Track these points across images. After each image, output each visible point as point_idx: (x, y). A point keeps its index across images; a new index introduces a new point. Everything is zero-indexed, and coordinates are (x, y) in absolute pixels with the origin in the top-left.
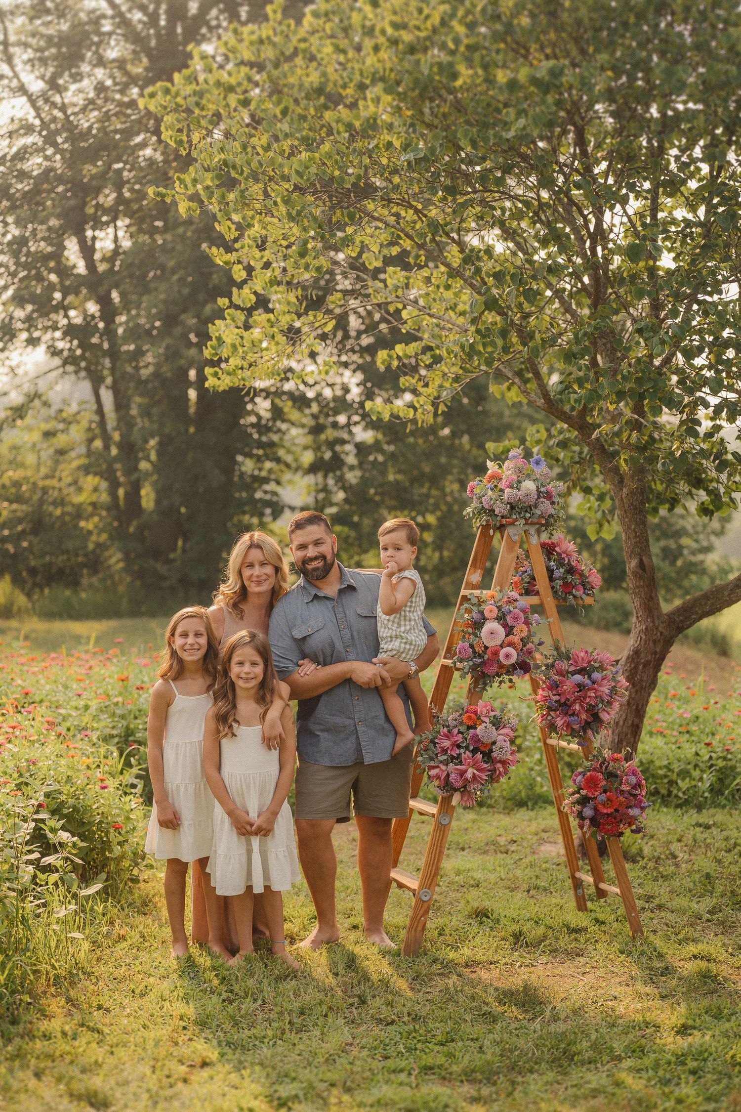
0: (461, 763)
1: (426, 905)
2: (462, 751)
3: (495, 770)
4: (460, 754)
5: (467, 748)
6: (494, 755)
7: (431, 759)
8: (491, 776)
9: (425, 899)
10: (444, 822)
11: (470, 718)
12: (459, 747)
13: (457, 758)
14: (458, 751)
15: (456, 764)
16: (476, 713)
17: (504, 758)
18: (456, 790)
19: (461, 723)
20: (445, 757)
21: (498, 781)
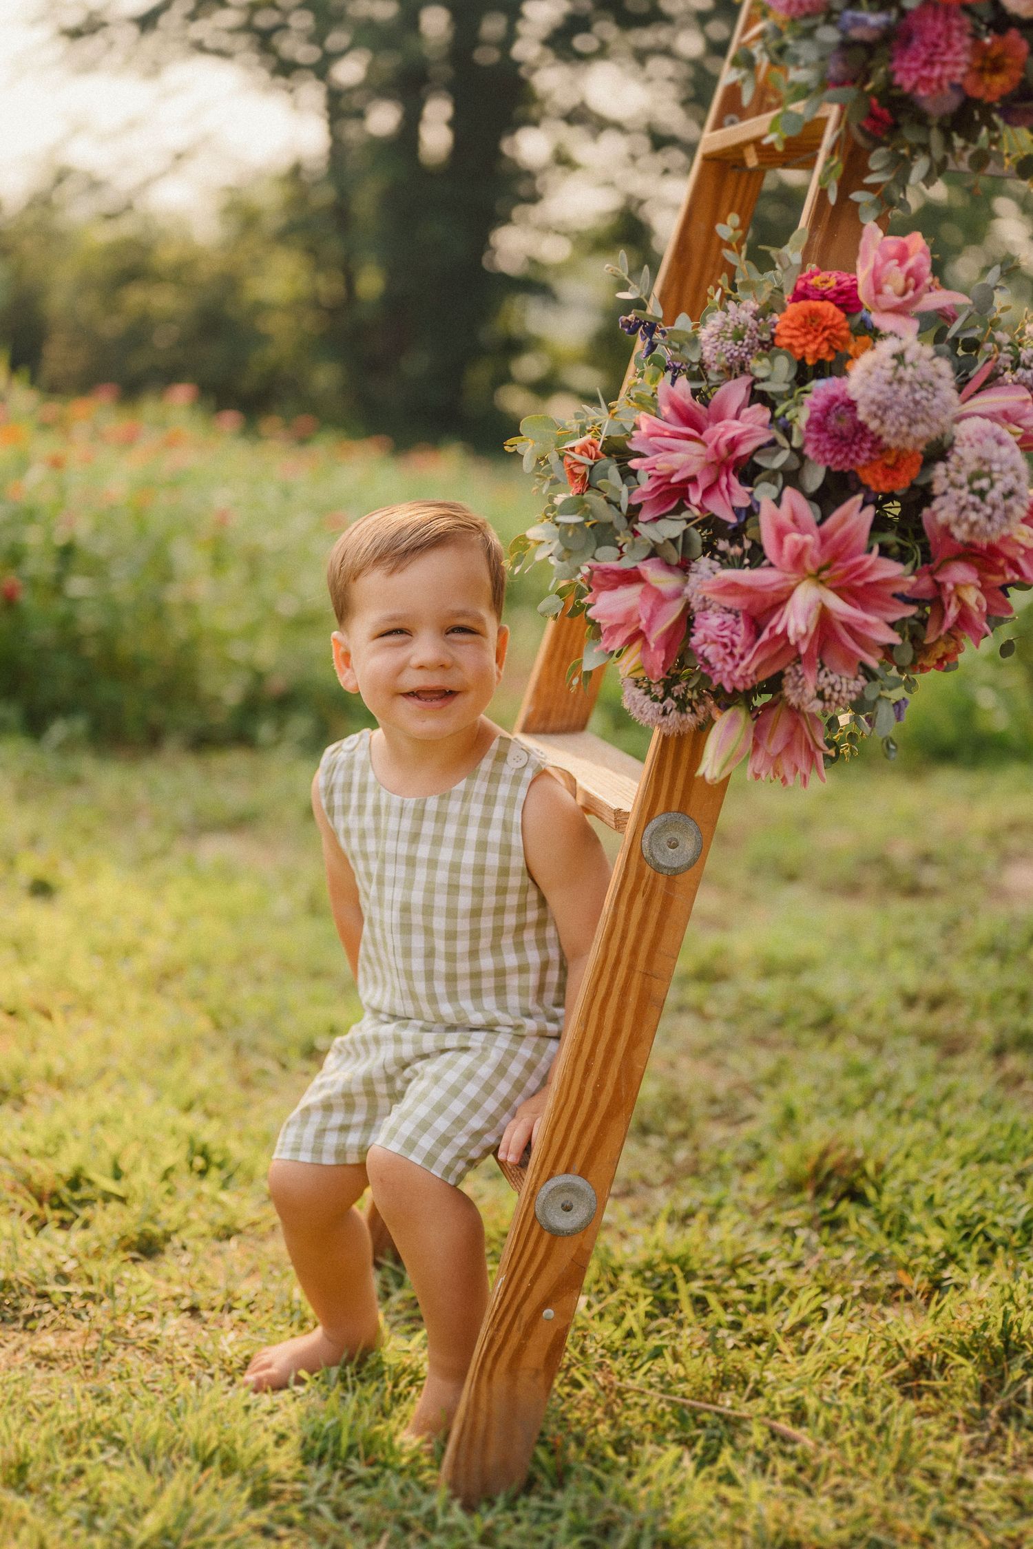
0: (756, 556)
1: (565, 1253)
2: (764, 493)
3: (936, 599)
4: (751, 512)
5: (792, 477)
6: (942, 512)
7: (602, 534)
8: (914, 632)
9: (564, 1222)
10: (670, 858)
11: (811, 323)
12: (749, 472)
13: (736, 535)
14: (741, 497)
15: (726, 561)
16: (847, 299)
17: (993, 533)
18: (726, 699)
19: (768, 347)
20: (673, 528)
21: (945, 663)
